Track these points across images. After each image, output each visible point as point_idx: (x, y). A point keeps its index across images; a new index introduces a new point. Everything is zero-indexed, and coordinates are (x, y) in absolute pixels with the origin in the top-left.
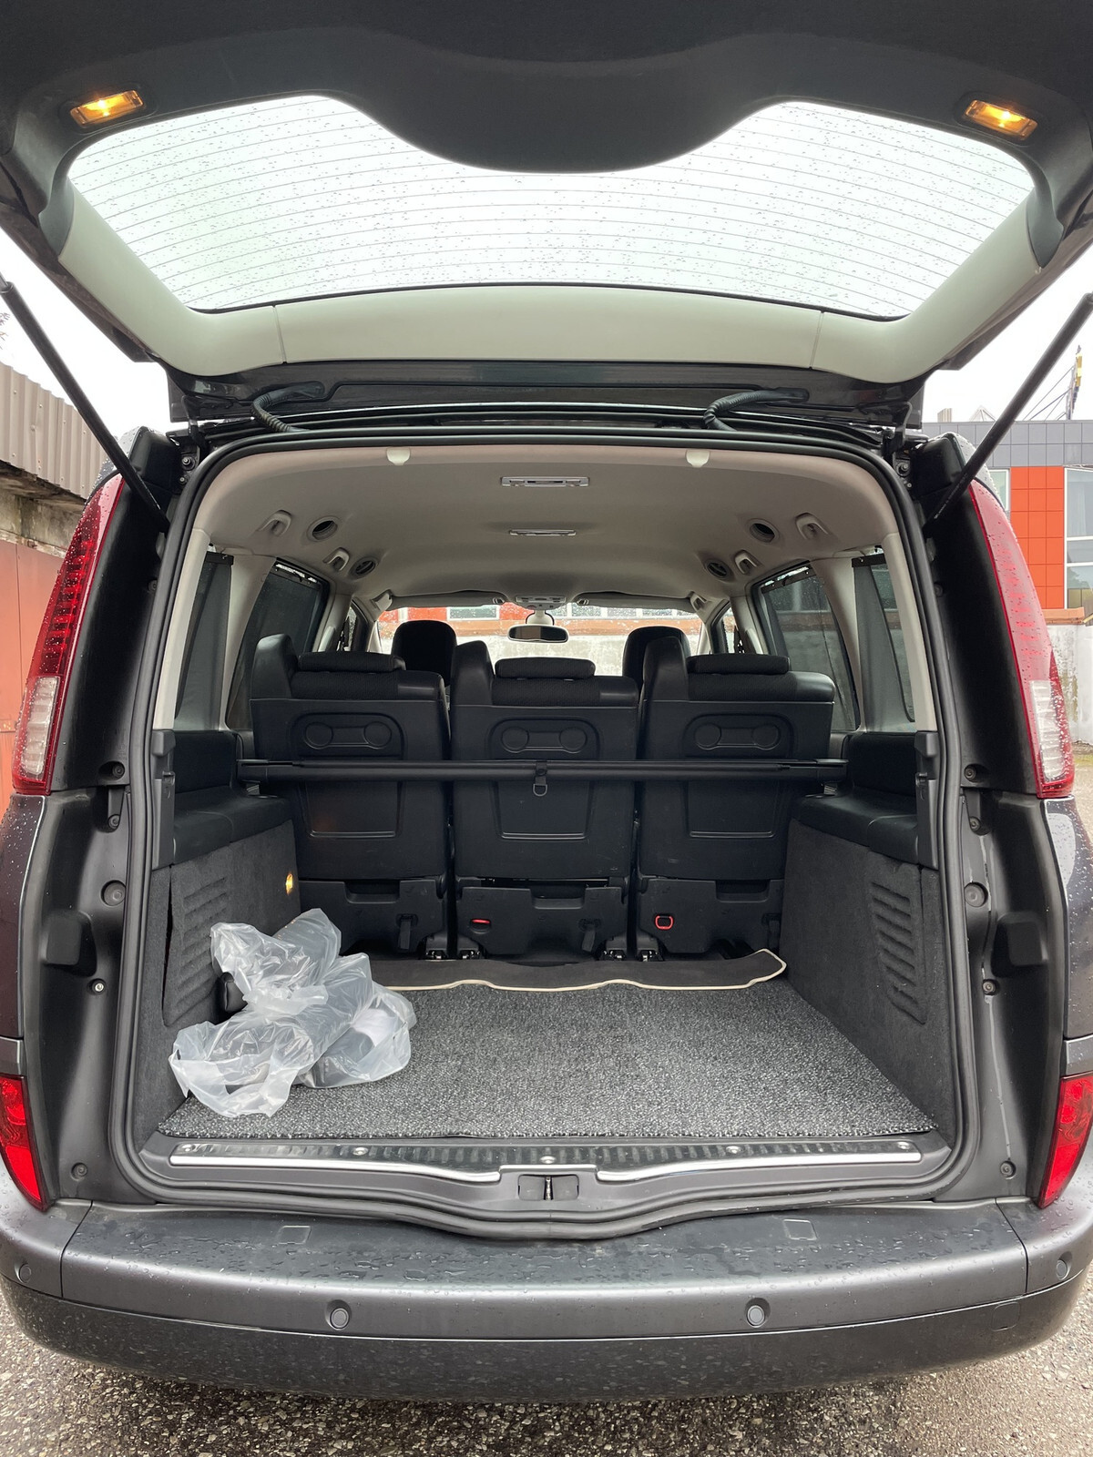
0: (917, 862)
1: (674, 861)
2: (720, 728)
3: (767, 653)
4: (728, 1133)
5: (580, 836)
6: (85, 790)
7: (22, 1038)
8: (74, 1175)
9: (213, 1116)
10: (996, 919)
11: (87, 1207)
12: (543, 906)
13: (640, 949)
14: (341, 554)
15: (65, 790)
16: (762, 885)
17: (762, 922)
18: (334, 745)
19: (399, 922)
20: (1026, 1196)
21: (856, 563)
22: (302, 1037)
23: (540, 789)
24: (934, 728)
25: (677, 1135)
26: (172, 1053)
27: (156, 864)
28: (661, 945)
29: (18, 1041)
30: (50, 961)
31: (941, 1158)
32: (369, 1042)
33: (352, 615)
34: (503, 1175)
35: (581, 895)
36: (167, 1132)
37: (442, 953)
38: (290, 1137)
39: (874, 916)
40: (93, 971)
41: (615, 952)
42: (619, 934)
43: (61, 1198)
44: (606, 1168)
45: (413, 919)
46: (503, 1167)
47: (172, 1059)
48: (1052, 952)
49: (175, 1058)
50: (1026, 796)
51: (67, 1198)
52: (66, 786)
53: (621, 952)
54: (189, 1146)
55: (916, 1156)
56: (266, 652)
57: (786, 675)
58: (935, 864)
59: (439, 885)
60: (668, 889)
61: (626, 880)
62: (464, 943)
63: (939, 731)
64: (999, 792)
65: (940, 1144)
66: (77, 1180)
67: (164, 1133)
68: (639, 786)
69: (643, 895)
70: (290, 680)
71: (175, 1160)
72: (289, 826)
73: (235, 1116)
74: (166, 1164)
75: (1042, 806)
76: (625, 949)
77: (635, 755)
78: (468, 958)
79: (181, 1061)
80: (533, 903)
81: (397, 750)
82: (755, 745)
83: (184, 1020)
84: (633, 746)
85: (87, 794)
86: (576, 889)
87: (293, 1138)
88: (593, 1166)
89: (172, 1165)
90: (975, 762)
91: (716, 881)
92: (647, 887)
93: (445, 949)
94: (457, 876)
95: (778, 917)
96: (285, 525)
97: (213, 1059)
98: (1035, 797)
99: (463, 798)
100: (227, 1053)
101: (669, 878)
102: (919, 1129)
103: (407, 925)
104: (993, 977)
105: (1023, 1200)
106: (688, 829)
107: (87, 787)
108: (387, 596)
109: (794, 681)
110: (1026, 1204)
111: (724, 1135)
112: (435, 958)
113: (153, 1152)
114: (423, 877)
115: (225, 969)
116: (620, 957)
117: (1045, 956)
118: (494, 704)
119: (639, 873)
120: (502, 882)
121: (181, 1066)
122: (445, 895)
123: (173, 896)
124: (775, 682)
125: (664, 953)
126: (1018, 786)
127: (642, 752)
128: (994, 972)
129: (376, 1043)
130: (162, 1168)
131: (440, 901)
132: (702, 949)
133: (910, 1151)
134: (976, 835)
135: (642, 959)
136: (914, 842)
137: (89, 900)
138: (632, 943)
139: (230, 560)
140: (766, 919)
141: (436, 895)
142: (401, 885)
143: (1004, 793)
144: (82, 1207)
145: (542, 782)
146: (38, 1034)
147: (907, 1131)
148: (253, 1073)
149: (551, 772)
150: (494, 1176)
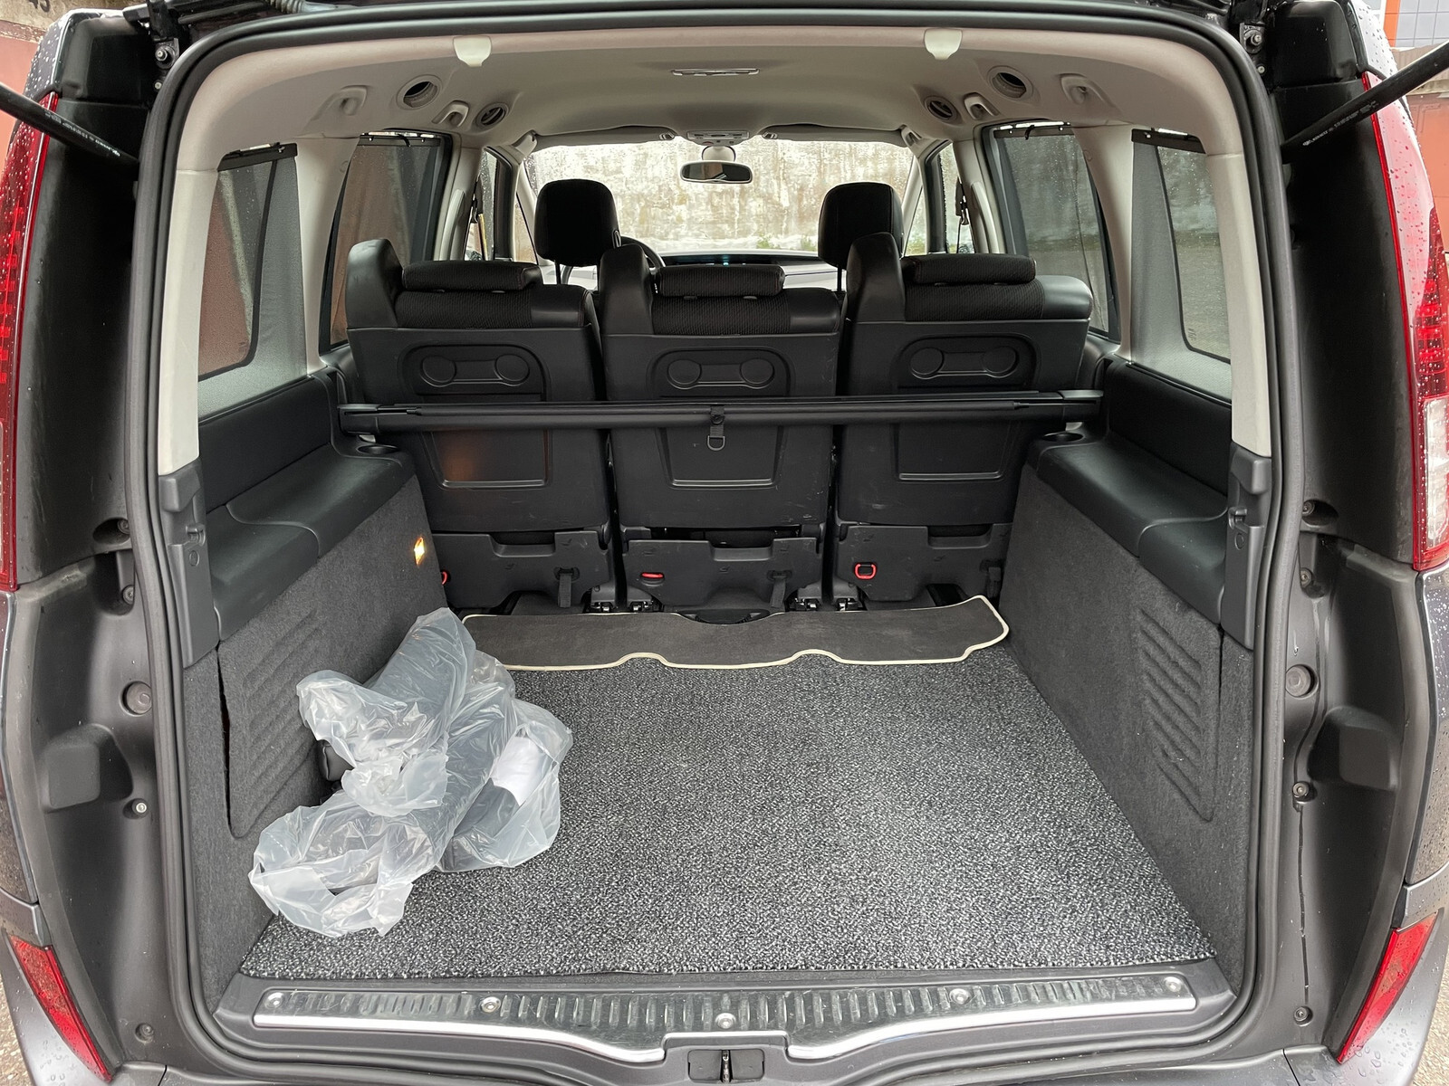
0: (1218, 622)
1: (879, 506)
2: (942, 352)
3: (1003, 252)
4: (952, 964)
5: (767, 482)
6: (75, 565)
7: (37, 903)
8: (140, 1036)
9: (312, 939)
10: (1325, 711)
11: (158, 1072)
12: (723, 557)
13: (836, 597)
14: (457, 108)
15: (40, 578)
16: (984, 529)
17: (980, 569)
18: (457, 382)
19: (558, 576)
20: (1322, 1044)
21: (1138, 136)
22: (417, 835)
23: (716, 442)
24: (1268, 453)
25: (887, 967)
26: (252, 868)
27: (189, 659)
28: (860, 592)
29: (33, 908)
30: (56, 807)
31: (1220, 1007)
32: (511, 797)
33: (490, 161)
34: (670, 1051)
35: (767, 543)
36: (252, 973)
37: (610, 605)
38: (405, 976)
39: (1140, 651)
40: (129, 790)
41: (808, 601)
42: (813, 582)
43: (127, 1061)
44: (799, 1042)
45: (572, 572)
46: (668, 1036)
47: (254, 878)
48: (1406, 779)
49: (256, 873)
50: (1395, 564)
51: (134, 1060)
52: (40, 574)
53: (815, 601)
54: (278, 995)
55: (1188, 1003)
56: (360, 265)
57: (1029, 288)
58: (1249, 642)
59: (600, 536)
60: (872, 537)
61: (822, 526)
62: (633, 594)
63: (1273, 457)
64: (1350, 544)
65: (1220, 986)
66: (145, 1042)
67: (248, 975)
68: (838, 431)
69: (841, 543)
70: (393, 303)
71: (261, 1019)
72: (414, 482)
73: (339, 935)
74: (249, 1025)
75: (1419, 581)
76: (819, 598)
77: (833, 390)
78: (640, 610)
79: (265, 874)
80: (712, 553)
81: (538, 390)
82: (986, 373)
83: (268, 814)
84: (833, 381)
85: (80, 568)
86: (762, 537)
87: (409, 977)
88: (783, 1033)
89: (256, 1026)
90: (1318, 497)
91: (929, 527)
92: (846, 534)
93: (613, 601)
94: (622, 526)
95: (1001, 563)
96: (358, 100)
97: (310, 858)
98: (1408, 566)
99: (622, 442)
100: (327, 851)
101: (872, 524)
102: (1192, 956)
103: (566, 581)
104: (1308, 779)
105: (1318, 1049)
106: (897, 472)
107: (80, 562)
108: (530, 137)
109: (1040, 292)
110: (1320, 1054)
111: (946, 967)
112: (602, 611)
113: (232, 1009)
114: (582, 529)
115: (318, 738)
116: (813, 606)
117: (1394, 781)
118: (655, 334)
119: (837, 519)
120: (675, 533)
121: (265, 882)
122: (610, 545)
123: (225, 684)
124: (1018, 294)
125: (862, 601)
126: (1384, 547)
127: (844, 387)
128: (1311, 773)
129: (519, 800)
130: (243, 1029)
131: (604, 553)
132: (908, 597)
133: (1182, 994)
134: (1308, 599)
135: (839, 608)
136: (1219, 593)
137: (105, 712)
138: (827, 590)
139: (292, 150)
140: (985, 565)
141: (598, 547)
142: (556, 537)
143: (1356, 546)
144: (155, 1073)
145: (717, 432)
146: (59, 893)
147: (1177, 959)
148: (362, 869)
149: (730, 417)
150: (657, 1054)
